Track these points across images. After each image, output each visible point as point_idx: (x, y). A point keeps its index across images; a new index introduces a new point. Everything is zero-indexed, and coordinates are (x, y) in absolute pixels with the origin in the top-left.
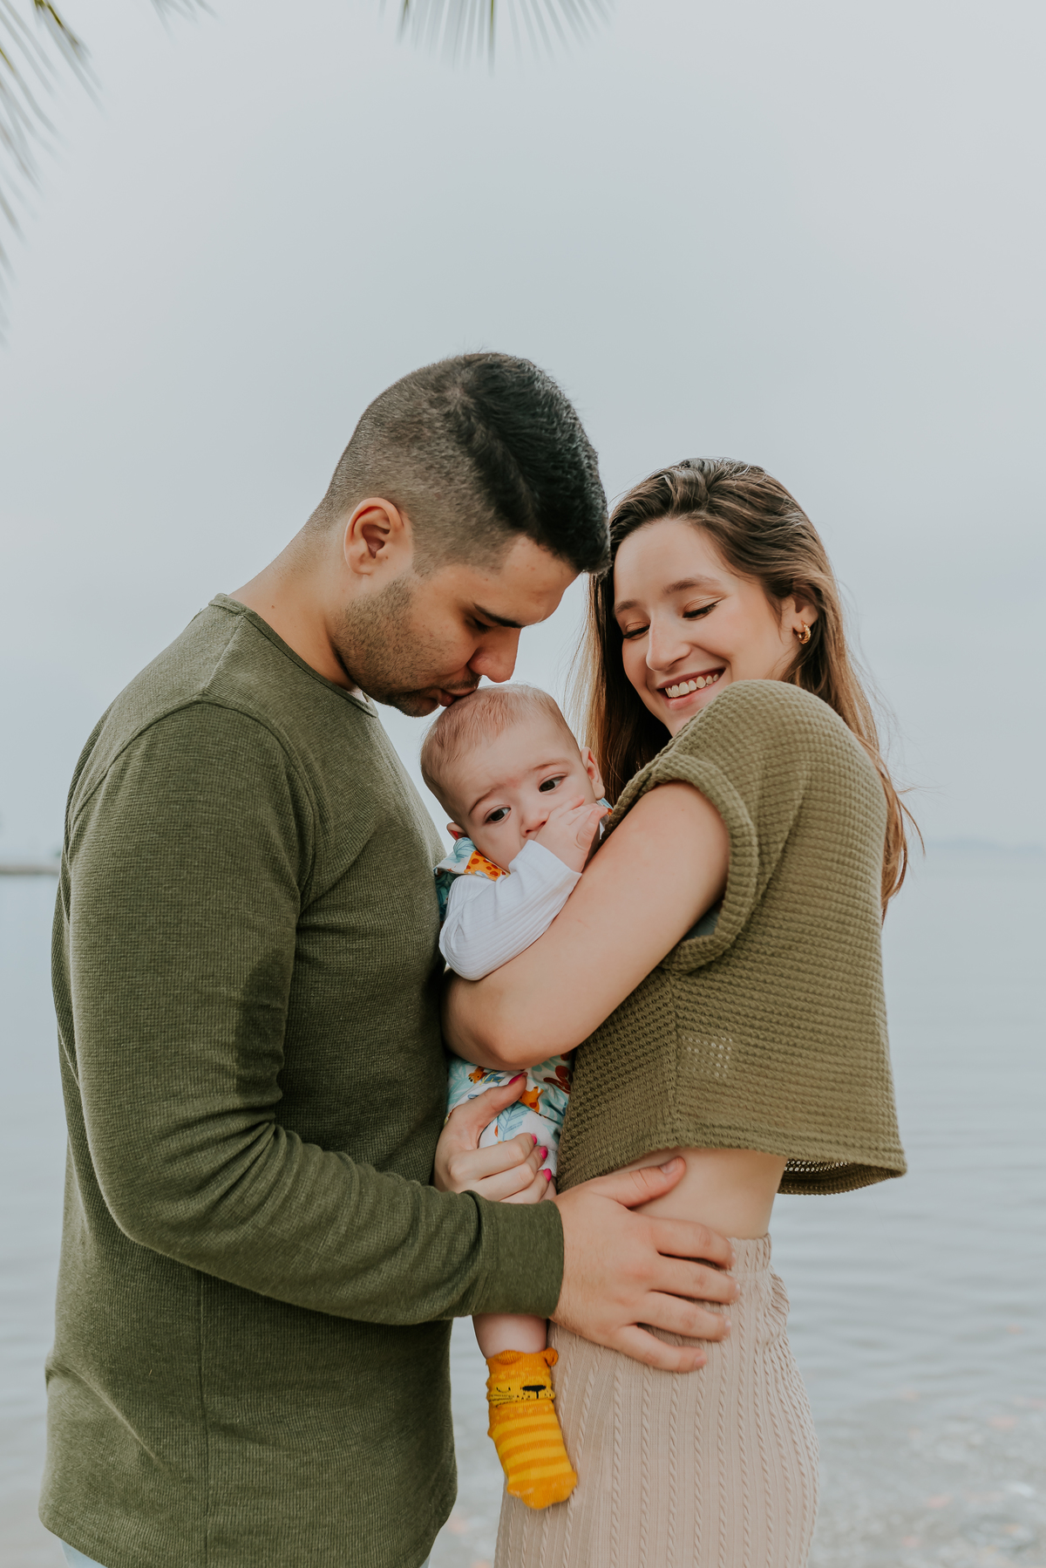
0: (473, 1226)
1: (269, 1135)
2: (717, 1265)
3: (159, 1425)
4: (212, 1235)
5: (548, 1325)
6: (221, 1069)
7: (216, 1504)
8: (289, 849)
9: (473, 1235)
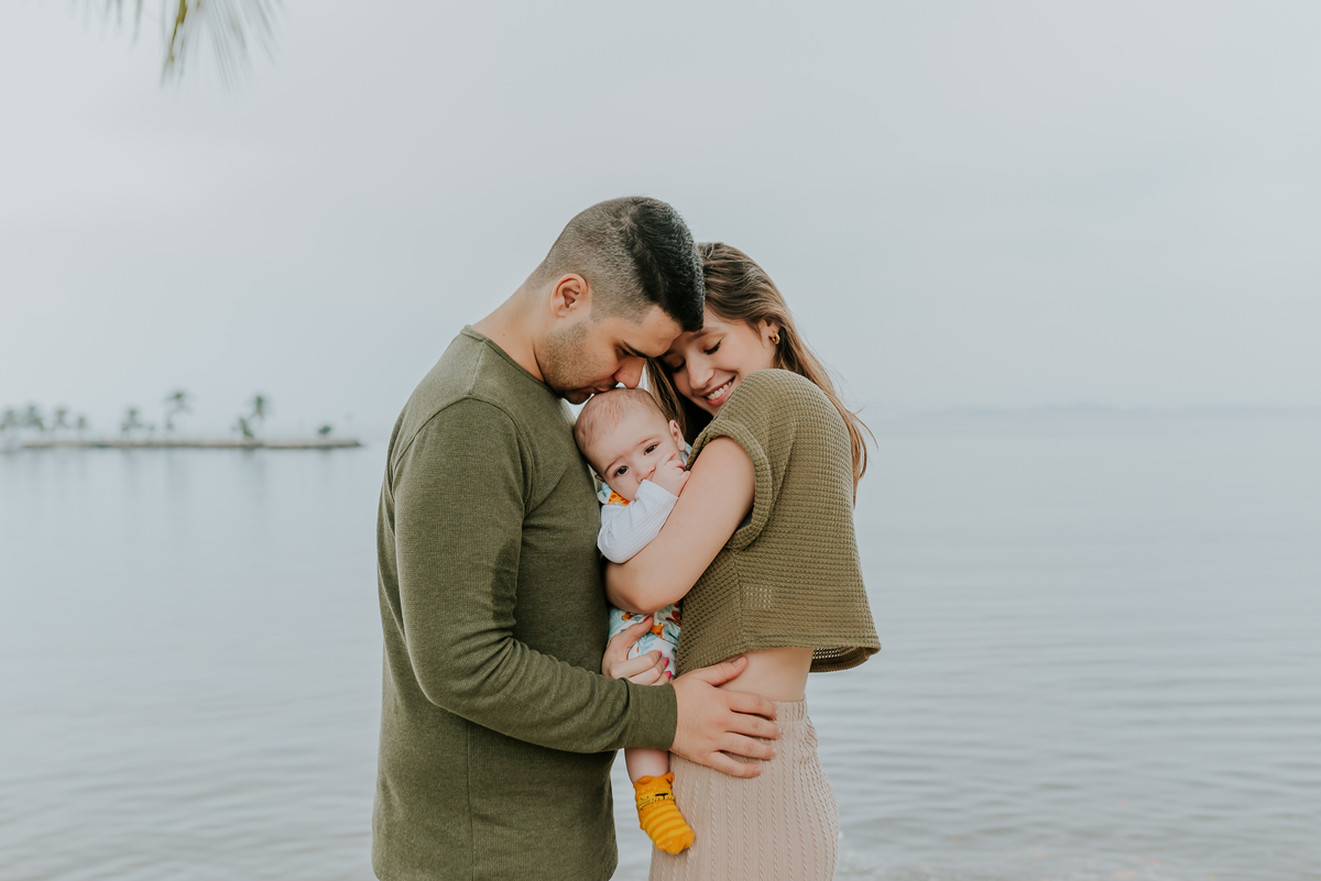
0: (625, 696)
1: (511, 644)
2: (768, 718)
3: (443, 815)
4: (481, 699)
5: (668, 753)
6: (484, 606)
7: (478, 859)
8: (519, 481)
9: (625, 701)
